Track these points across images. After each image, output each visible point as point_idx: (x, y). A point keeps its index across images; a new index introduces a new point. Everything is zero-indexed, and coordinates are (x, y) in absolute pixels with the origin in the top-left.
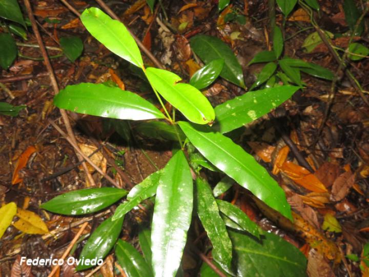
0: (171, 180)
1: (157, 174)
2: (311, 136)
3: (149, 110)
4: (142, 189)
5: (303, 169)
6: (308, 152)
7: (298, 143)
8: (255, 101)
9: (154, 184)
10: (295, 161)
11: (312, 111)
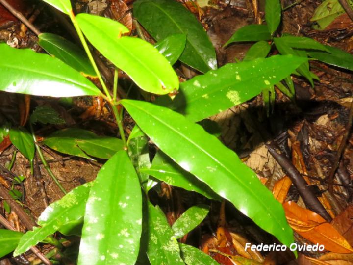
0: (107, 190)
1: (84, 187)
2: (327, 163)
3: (76, 82)
4: (61, 208)
5: (315, 214)
6: (322, 187)
7: (306, 174)
8: (238, 78)
9: (80, 203)
10: (301, 202)
11: (328, 123)
